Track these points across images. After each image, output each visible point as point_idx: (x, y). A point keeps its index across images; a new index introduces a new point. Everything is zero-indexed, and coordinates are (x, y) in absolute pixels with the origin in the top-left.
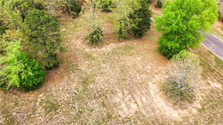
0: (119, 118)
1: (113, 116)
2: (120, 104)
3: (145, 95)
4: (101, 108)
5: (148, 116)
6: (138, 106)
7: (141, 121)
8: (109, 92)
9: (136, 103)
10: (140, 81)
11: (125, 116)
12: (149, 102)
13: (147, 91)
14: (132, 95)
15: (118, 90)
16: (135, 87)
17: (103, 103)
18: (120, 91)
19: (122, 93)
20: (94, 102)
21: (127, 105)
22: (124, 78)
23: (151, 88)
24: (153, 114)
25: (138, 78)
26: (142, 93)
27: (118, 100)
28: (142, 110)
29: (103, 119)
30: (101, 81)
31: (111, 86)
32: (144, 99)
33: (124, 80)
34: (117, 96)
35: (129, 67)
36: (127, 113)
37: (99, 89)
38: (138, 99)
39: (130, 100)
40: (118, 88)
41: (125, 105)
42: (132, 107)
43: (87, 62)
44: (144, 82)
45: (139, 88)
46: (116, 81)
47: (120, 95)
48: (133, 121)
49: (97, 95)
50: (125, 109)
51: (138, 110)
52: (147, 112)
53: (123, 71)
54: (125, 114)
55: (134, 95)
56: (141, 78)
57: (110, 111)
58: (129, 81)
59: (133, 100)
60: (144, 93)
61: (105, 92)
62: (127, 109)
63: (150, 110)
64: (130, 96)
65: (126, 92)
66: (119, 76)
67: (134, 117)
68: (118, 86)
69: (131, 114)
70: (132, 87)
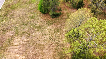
0: (15, 36)
1: (17, 35)
2: (20, 38)
3: (18, 51)
4: (22, 31)
5: (8, 48)
6: (15, 46)
7: (8, 45)
8: (29, 36)
9: (17, 45)
10: (28, 52)
11: (14, 39)
12: (14, 52)
13: (20, 53)
14: (22, 45)
15: (28, 40)
16: (26, 48)
17: (25, 32)
18: (27, 40)
19: (26, 41)
20: (27, 29)
21: (19, 41)
22: (35, 45)
23: (21, 56)
24: (8, 51)
25: (31, 52)
26: (20, 50)
27: (23, 38)
28: (12, 47)
29: (17, 31)
30: (37, 33)
31: (32, 37)
32: (17, 50)
33: (33, 44)
34: (25, 38)
35: (42, 50)
36: (15, 40)
37: (32, 32)
38: (18, 47)
39: (20, 43)
40: (29, 40)
41: (19, 40)
42: (16, 43)
43: (53, 29)
44: (26, 54)
45: (24, 50)
46: (34, 40)
47: (25, 40)
48: (10, 41)
49: (30, 31)
50: (17, 40)
51: (14, 45)
52: (10, 49)
53: (40, 45)
54: (15, 39)
55: (21, 46)
56: (30, 53)
57: (19, 34)
58: (31, 47)
59: (19, 44)
60: (20, 51)
61: (30, 34)
62: (16, 41)
63: (10, 50)
64: (22, 44)
65: (25, 43)
66: (37, 43)
67: (11, 42)
68: (30, 40)
69: (13, 42)
70: (27, 46)
